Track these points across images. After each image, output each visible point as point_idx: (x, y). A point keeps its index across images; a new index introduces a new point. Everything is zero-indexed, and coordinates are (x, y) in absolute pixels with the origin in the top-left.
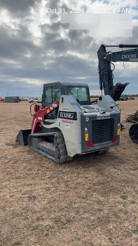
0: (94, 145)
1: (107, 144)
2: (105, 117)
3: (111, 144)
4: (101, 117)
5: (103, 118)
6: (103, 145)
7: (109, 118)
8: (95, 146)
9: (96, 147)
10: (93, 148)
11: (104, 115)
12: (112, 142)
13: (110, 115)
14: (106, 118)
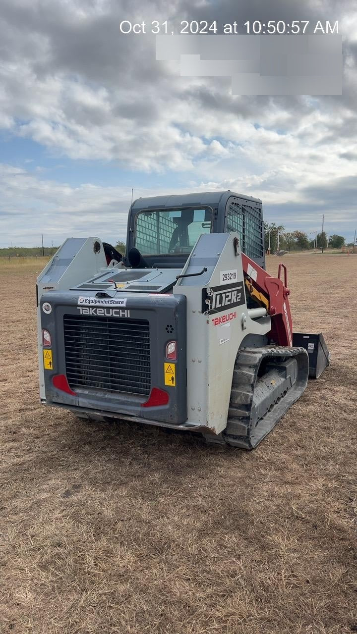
0: (78, 391)
1: (123, 403)
2: (108, 308)
3: (139, 409)
4: (93, 307)
5: (100, 313)
6: (109, 400)
7: (127, 314)
8: (77, 395)
9: (81, 400)
10: (71, 397)
11: (105, 302)
12: (145, 405)
13: (124, 305)
14: (112, 314)
